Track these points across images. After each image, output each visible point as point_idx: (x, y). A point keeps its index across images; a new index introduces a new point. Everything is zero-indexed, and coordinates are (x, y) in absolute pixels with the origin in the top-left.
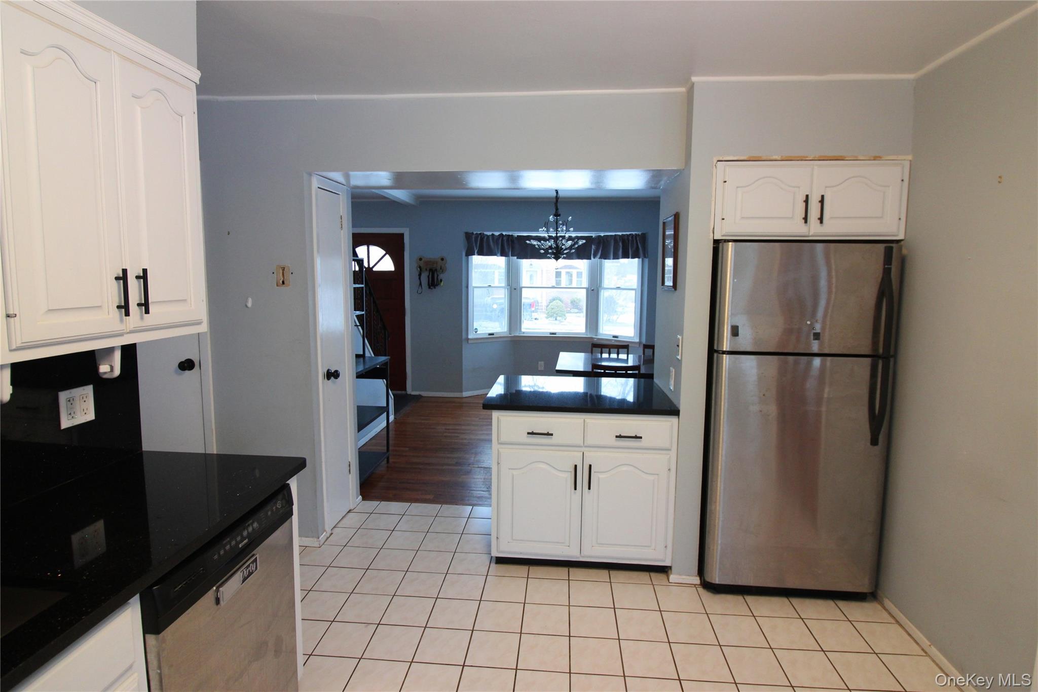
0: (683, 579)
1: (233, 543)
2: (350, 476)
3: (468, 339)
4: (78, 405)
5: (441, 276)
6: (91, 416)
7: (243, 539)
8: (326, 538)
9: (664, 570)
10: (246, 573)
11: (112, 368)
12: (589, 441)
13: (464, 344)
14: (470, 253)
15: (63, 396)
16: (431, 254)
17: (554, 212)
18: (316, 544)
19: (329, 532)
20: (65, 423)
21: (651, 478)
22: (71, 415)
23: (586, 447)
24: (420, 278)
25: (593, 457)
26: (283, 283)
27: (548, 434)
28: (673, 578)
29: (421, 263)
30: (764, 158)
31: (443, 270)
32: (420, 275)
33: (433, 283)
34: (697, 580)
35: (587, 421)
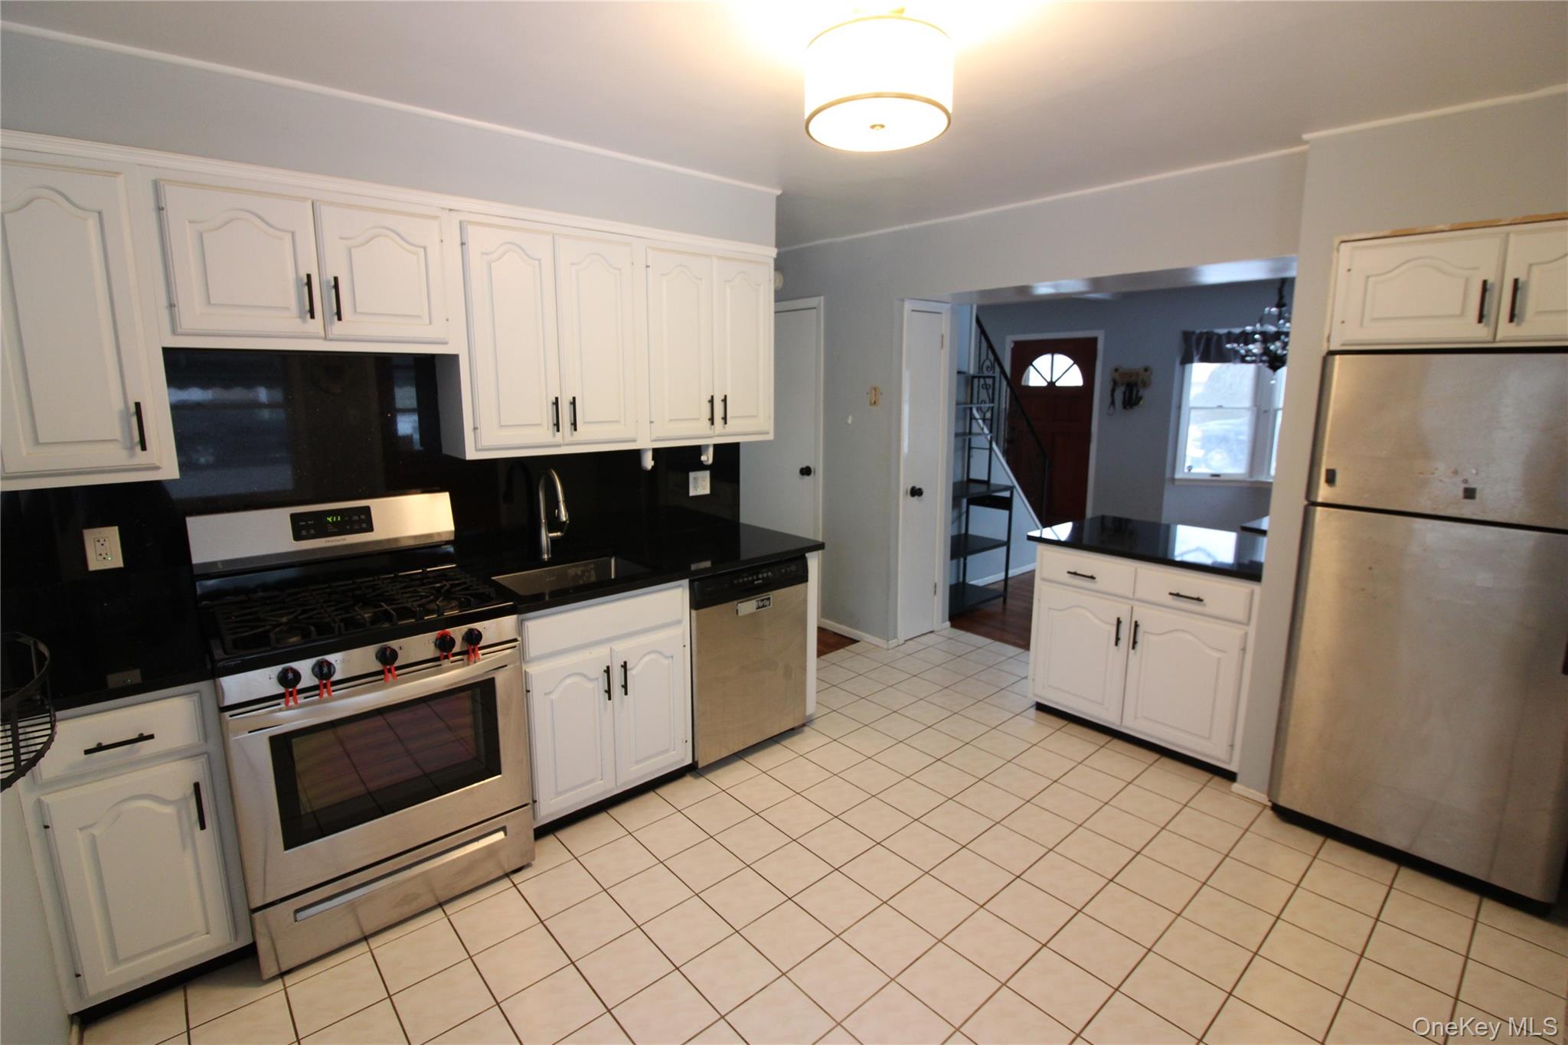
0: (1251, 793)
1: (750, 578)
2: (936, 597)
3: (1173, 480)
4: (700, 482)
5: (1142, 392)
6: (707, 491)
7: (758, 579)
8: (897, 644)
9: (1230, 776)
10: (761, 604)
11: (708, 458)
12: (1138, 595)
13: (1167, 486)
14: (1187, 360)
15: (692, 475)
16: (1132, 363)
17: (1276, 299)
18: (885, 647)
19: (901, 641)
20: (692, 493)
21: (1217, 655)
22: (695, 488)
23: (1138, 600)
24: (1112, 395)
25: (1142, 614)
26: (875, 402)
27: (1092, 578)
28: (1236, 787)
29: (1117, 376)
30: (1418, 231)
31: (1145, 384)
32: (1113, 391)
33: (1131, 401)
34: (1263, 798)
35: (1139, 570)
